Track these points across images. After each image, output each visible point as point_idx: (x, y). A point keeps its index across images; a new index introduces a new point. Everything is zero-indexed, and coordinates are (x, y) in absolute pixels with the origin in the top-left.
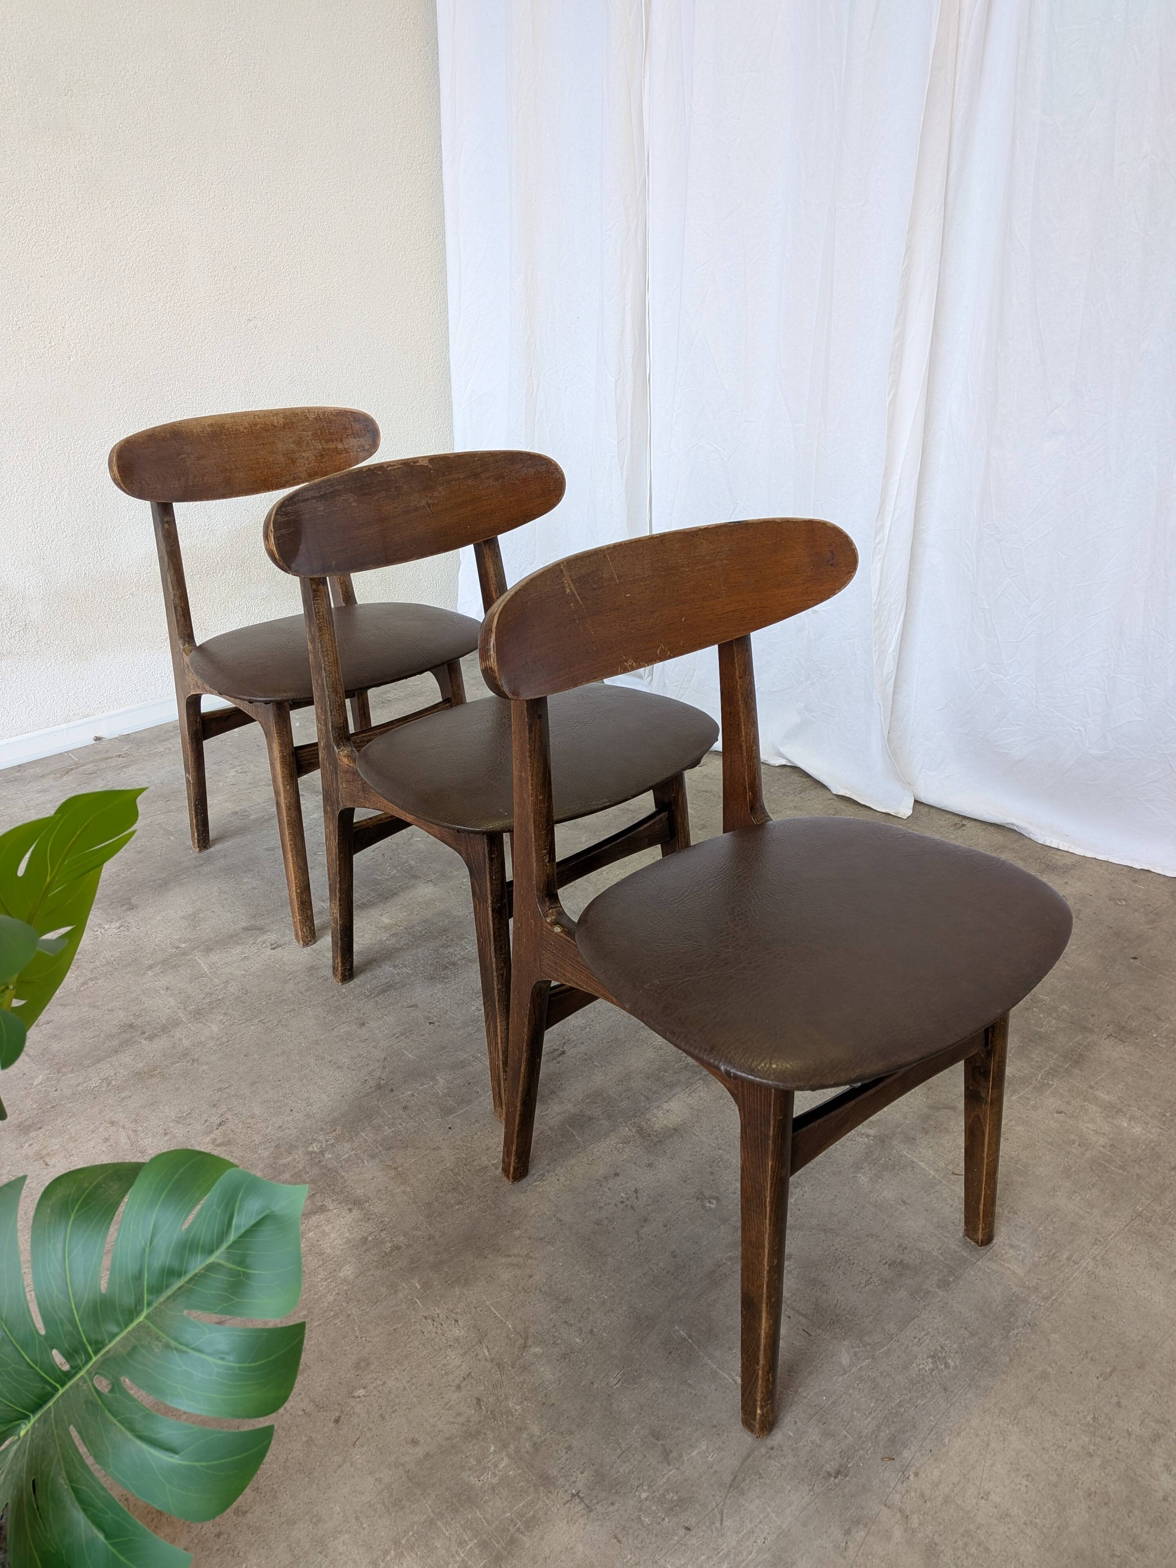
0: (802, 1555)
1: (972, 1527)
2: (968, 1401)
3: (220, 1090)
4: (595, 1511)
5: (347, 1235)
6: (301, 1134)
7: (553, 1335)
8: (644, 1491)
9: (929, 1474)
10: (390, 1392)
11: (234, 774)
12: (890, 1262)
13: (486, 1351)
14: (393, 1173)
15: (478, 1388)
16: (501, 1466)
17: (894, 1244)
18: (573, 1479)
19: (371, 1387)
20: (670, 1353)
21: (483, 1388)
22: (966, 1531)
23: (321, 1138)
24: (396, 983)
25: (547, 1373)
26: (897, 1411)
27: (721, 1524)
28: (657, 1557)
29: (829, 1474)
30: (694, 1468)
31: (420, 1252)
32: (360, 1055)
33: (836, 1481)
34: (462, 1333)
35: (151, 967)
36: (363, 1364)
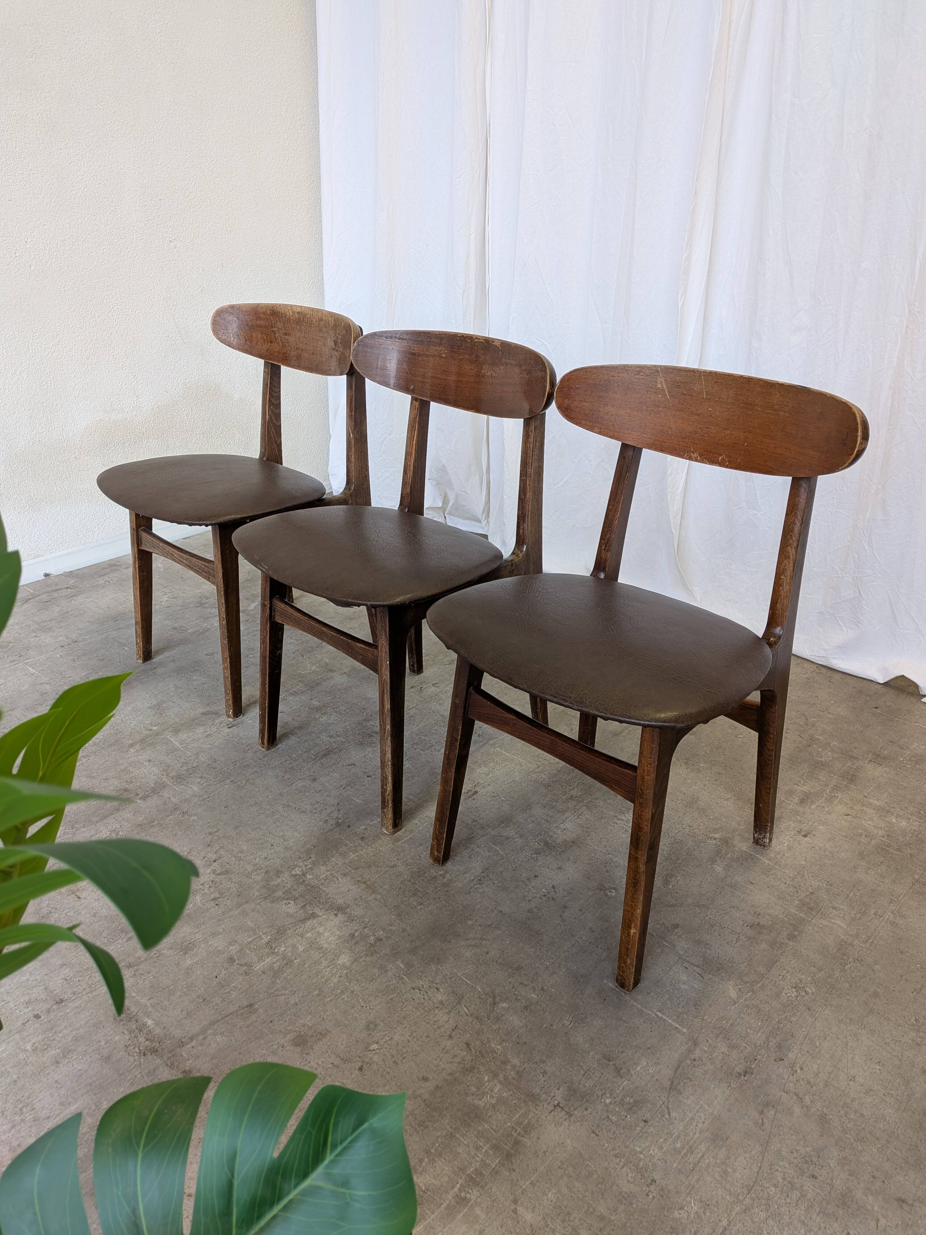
0: (732, 1131)
1: (848, 1100)
2: (826, 1016)
3: (210, 833)
4: (574, 1116)
5: (338, 933)
6: (284, 862)
7: (514, 994)
8: (608, 1098)
9: (810, 1068)
10: (397, 1044)
11: (166, 599)
12: (750, 925)
13: (465, 1009)
14: (363, 886)
15: (465, 1036)
16: (496, 1090)
17: (750, 912)
18: (553, 1094)
19: (382, 1042)
20: (605, 1000)
21: (469, 1035)
22: (845, 1104)
23: (301, 864)
24: (334, 749)
25: (515, 1021)
26: (778, 1027)
27: (669, 1115)
28: (628, 1143)
29: (740, 1074)
30: (641, 1078)
31: (398, 942)
32: (318, 802)
33: (746, 1078)
34: (444, 997)
35: (131, 746)
36: (372, 1026)
